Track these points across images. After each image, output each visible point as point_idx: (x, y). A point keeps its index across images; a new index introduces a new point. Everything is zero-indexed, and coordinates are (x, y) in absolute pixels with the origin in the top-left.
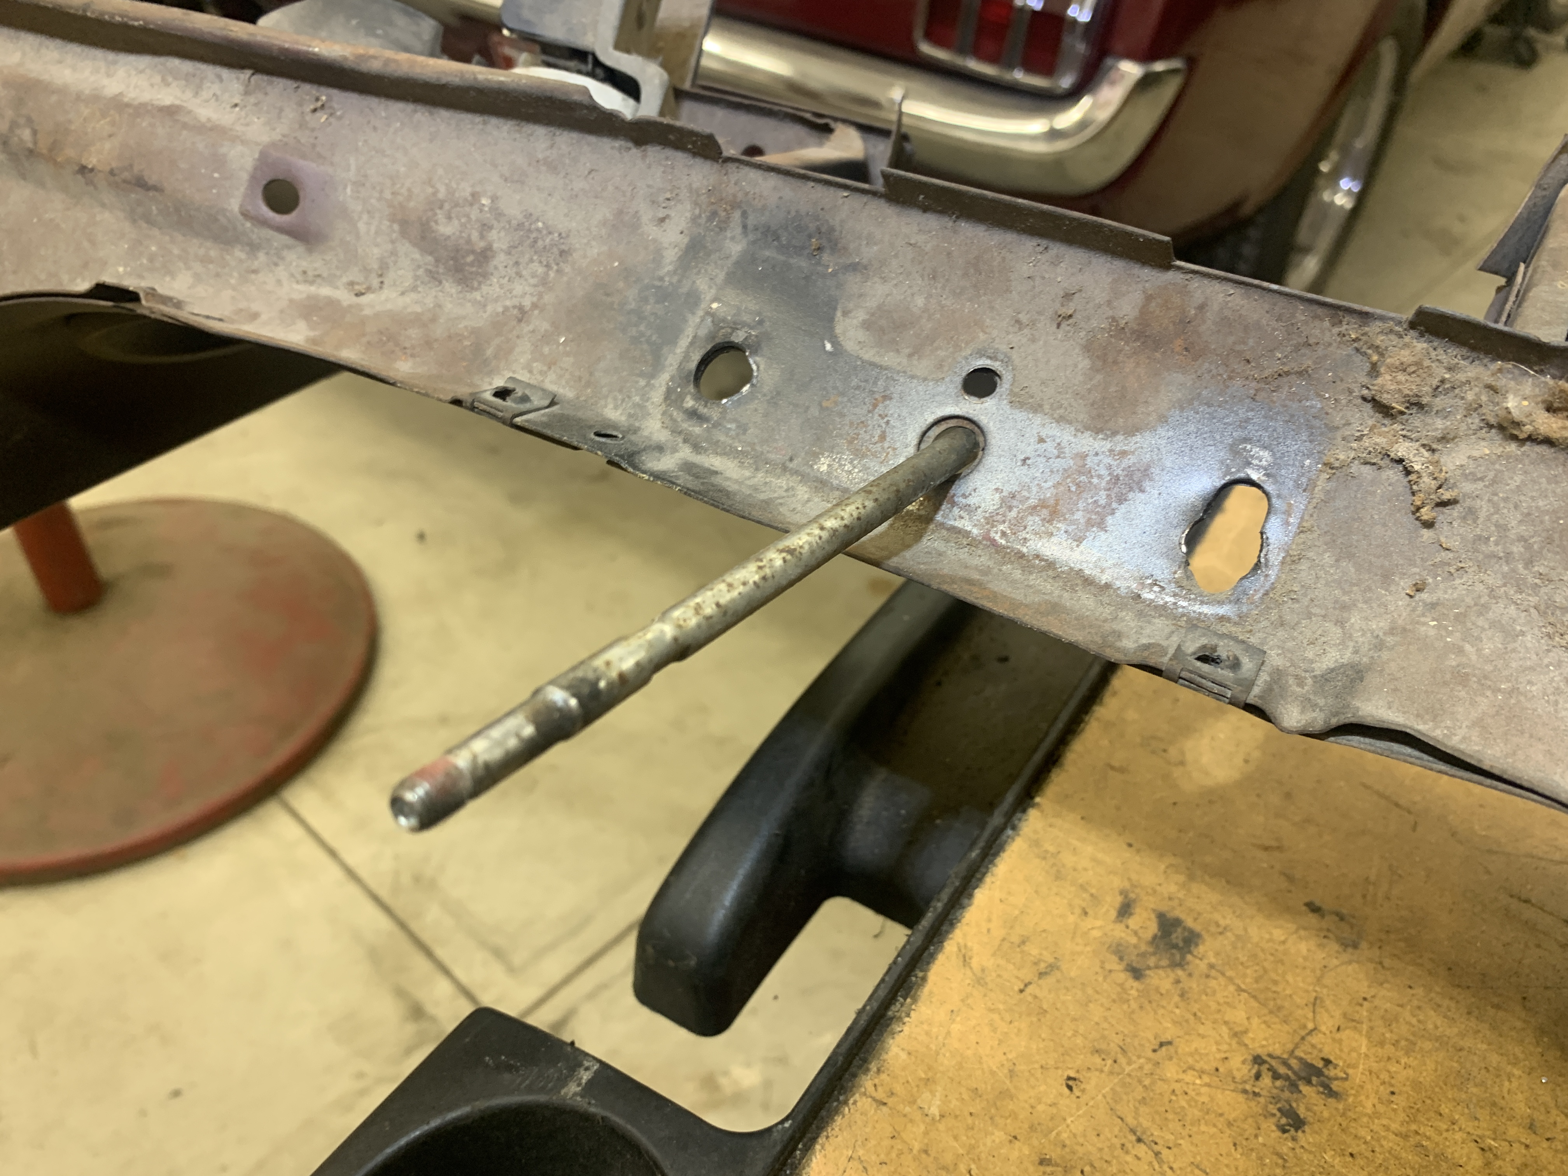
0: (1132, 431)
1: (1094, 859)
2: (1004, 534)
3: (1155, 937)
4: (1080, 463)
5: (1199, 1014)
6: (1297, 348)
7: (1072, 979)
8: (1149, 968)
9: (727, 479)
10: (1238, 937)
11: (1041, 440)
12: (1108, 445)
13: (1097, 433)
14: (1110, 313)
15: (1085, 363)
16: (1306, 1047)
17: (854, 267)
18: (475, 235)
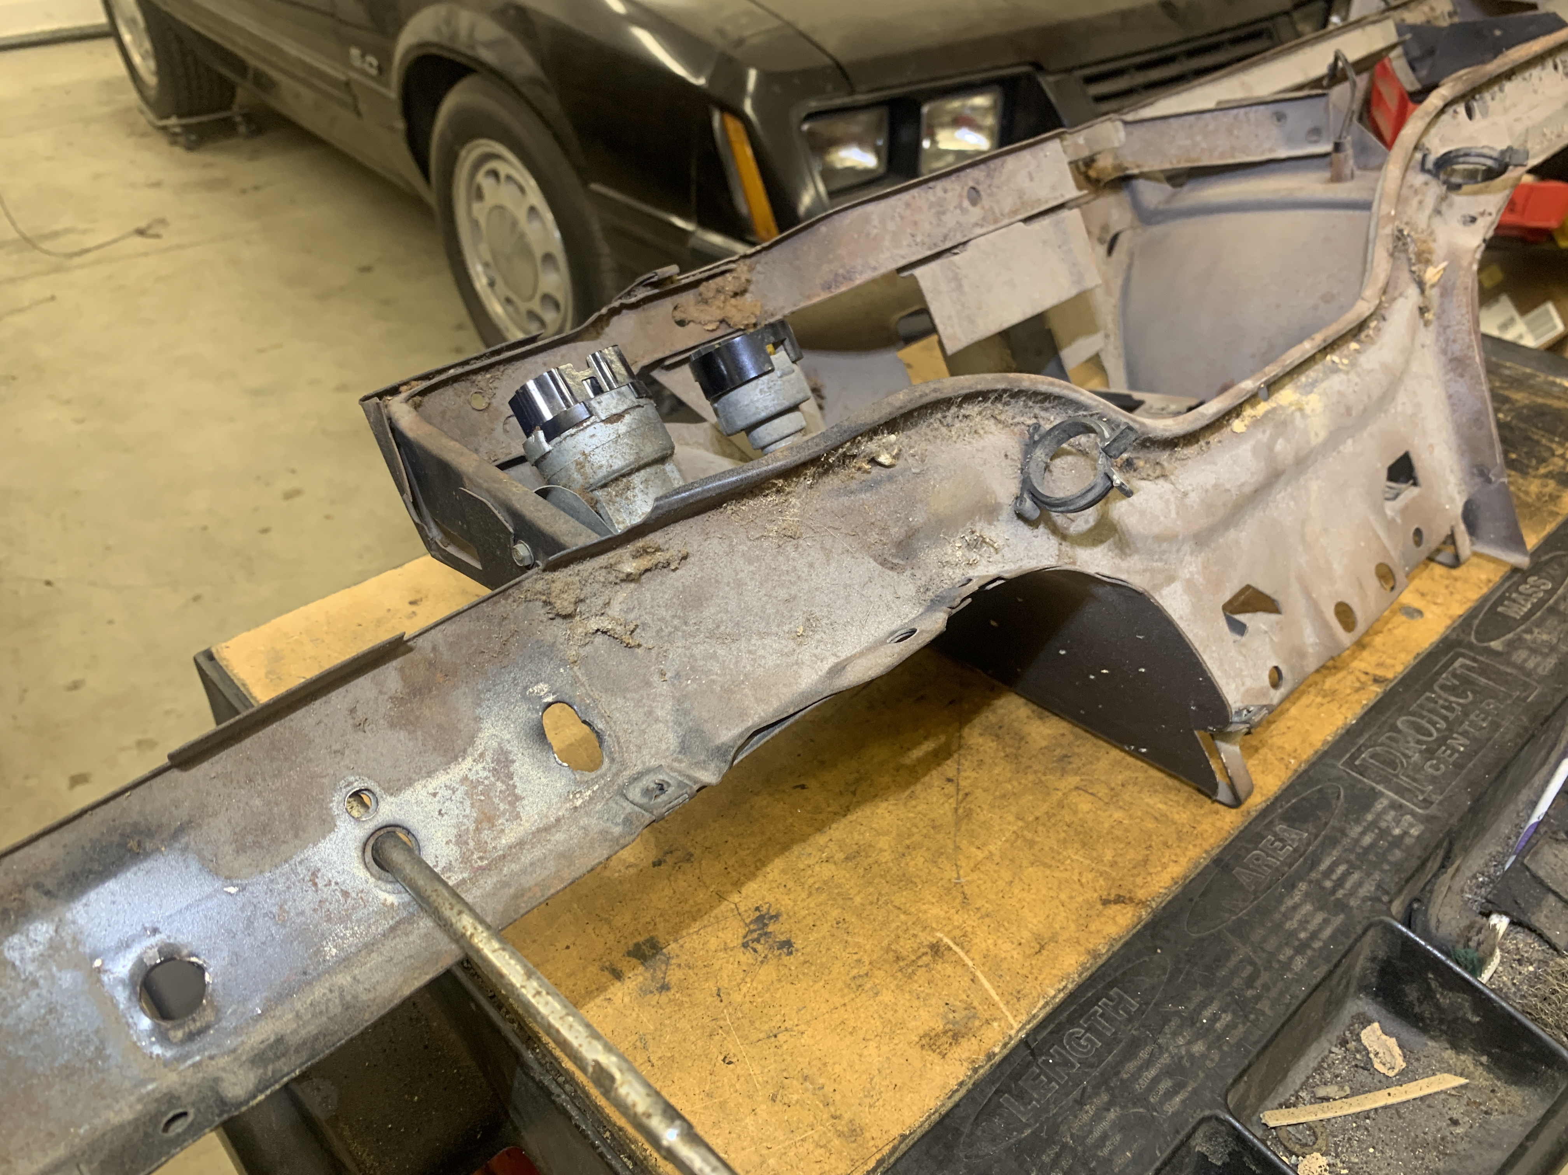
0: (471, 741)
1: (569, 976)
2: (481, 858)
3: (643, 964)
4: (469, 783)
5: (706, 963)
6: (500, 625)
7: (656, 1030)
8: (664, 978)
10: (661, 915)
11: (435, 795)
12: (469, 759)
13: (456, 760)
14: (386, 697)
15: (402, 734)
16: (745, 915)
17: (182, 829)
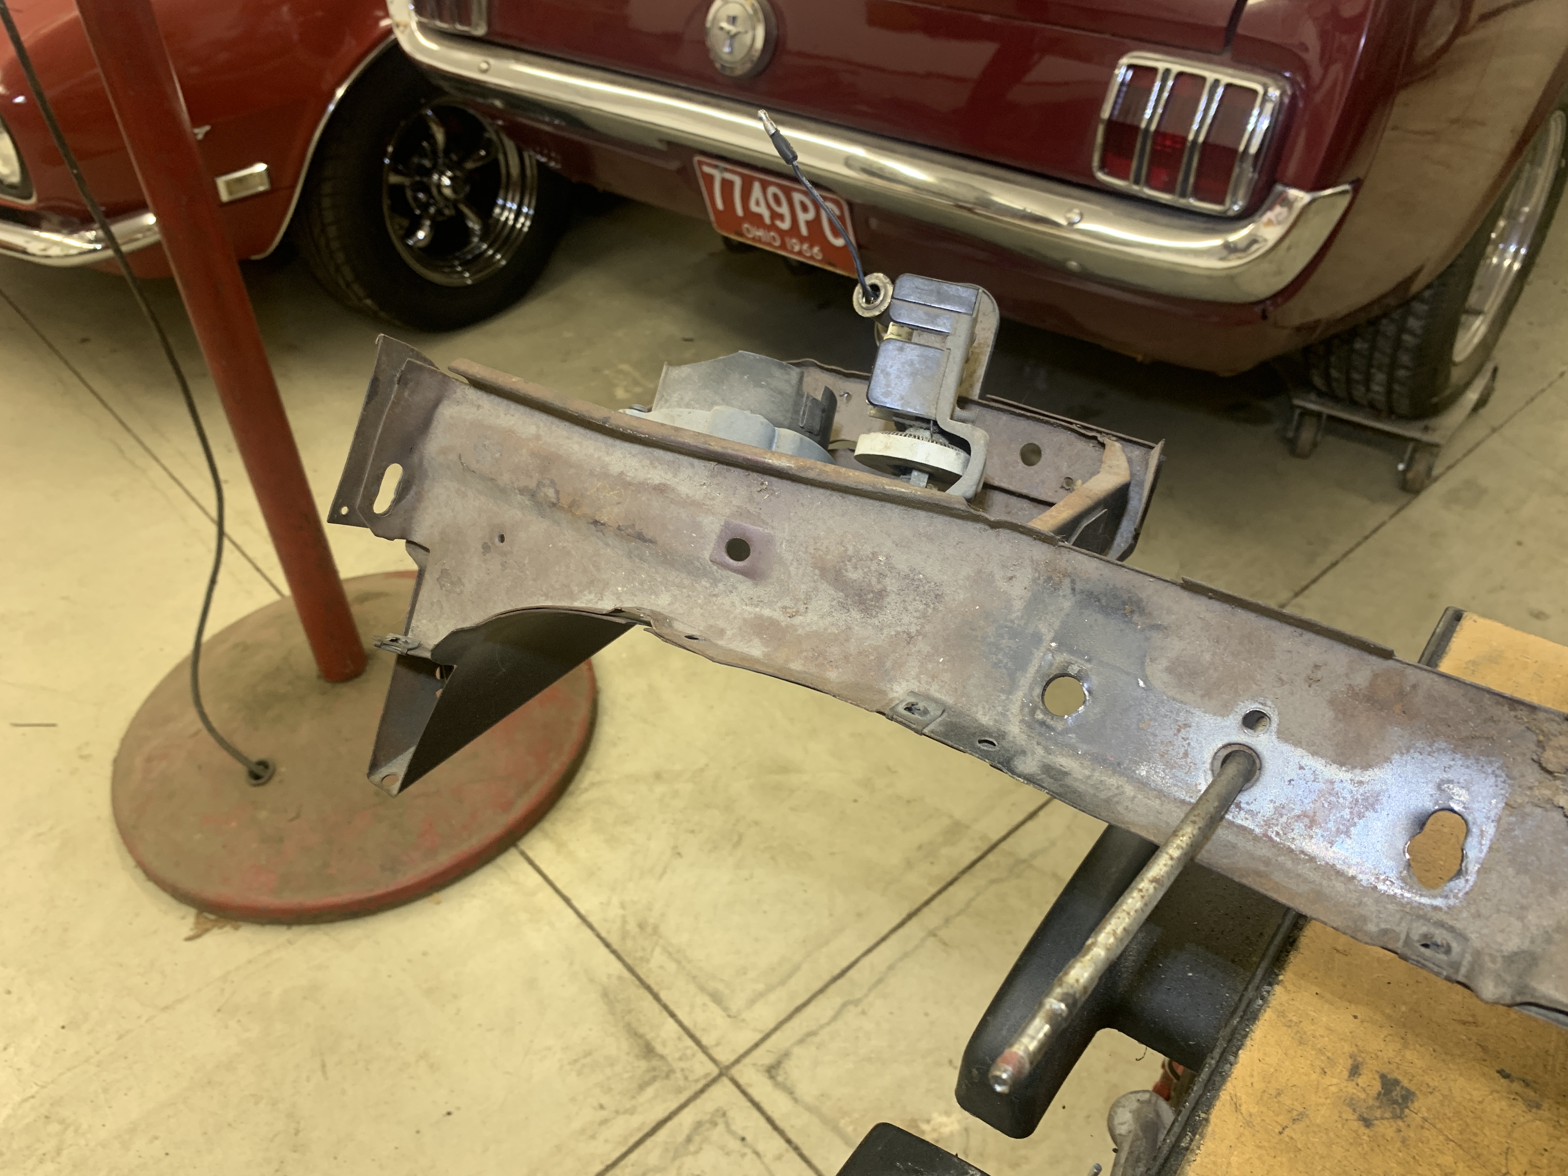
0: (1367, 766)
1: (1328, 1028)
2: (1278, 834)
3: (1379, 1094)
4: (1331, 787)
5: (1417, 1158)
6: (1485, 721)
7: (1318, 1126)
8: (1377, 1119)
9: (1076, 779)
10: (1444, 1096)
11: (1301, 768)
12: (1349, 776)
13: (1341, 766)
14: (1348, 682)
15: (1330, 714)
17: (1157, 627)
18: (874, 581)
